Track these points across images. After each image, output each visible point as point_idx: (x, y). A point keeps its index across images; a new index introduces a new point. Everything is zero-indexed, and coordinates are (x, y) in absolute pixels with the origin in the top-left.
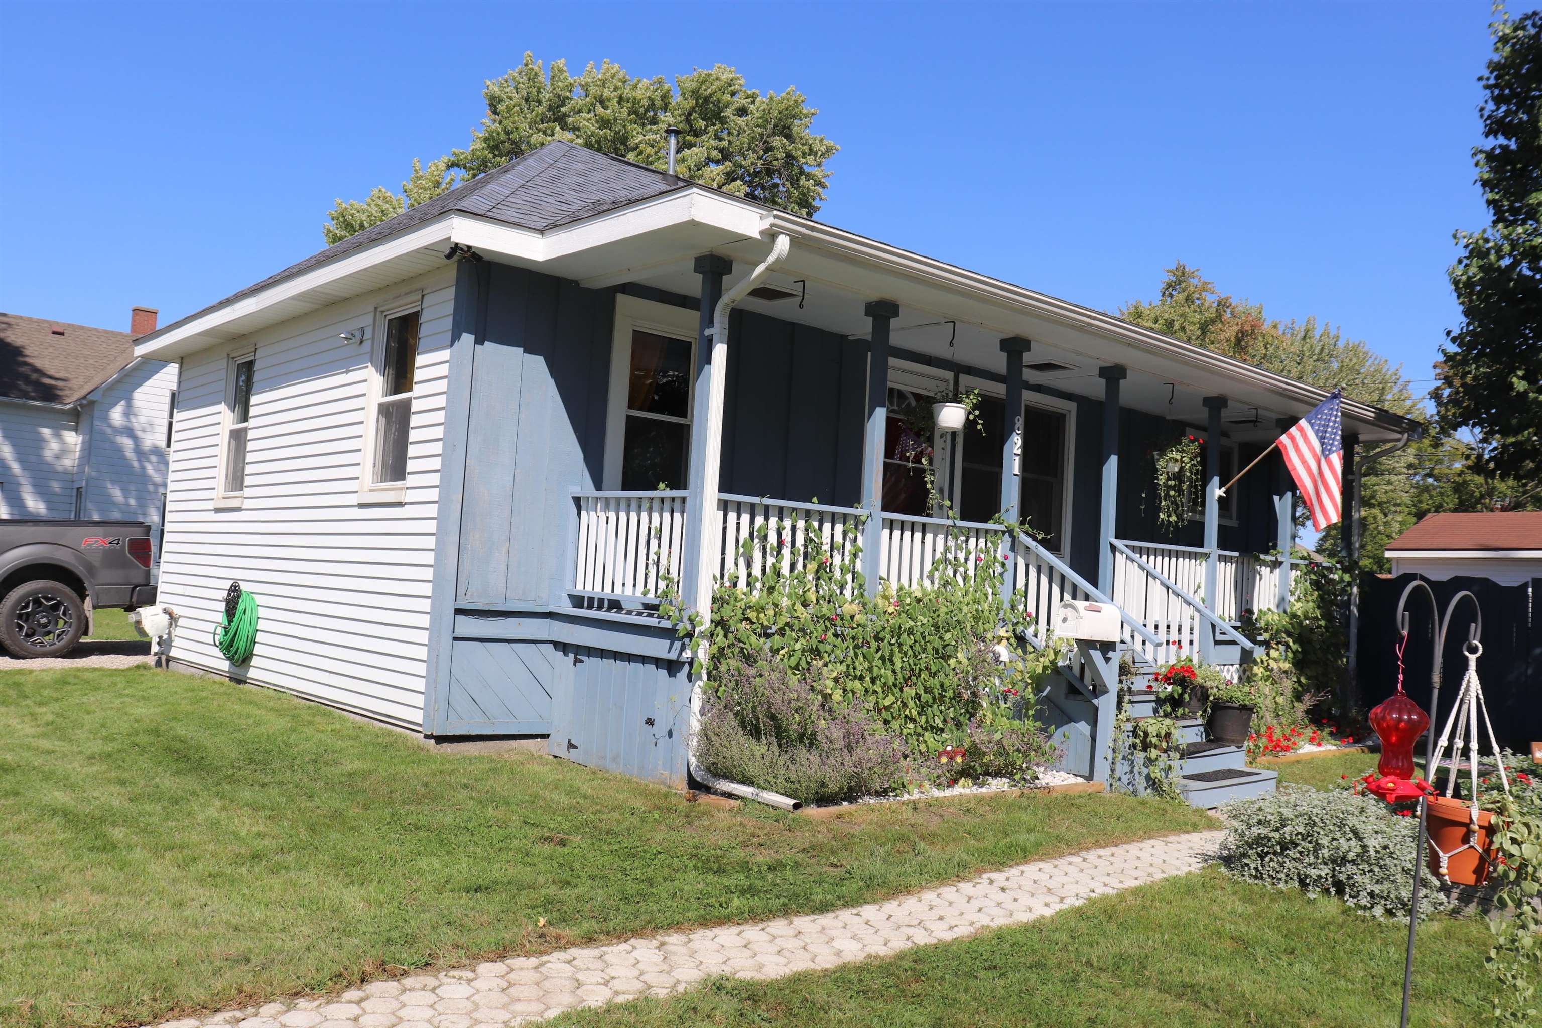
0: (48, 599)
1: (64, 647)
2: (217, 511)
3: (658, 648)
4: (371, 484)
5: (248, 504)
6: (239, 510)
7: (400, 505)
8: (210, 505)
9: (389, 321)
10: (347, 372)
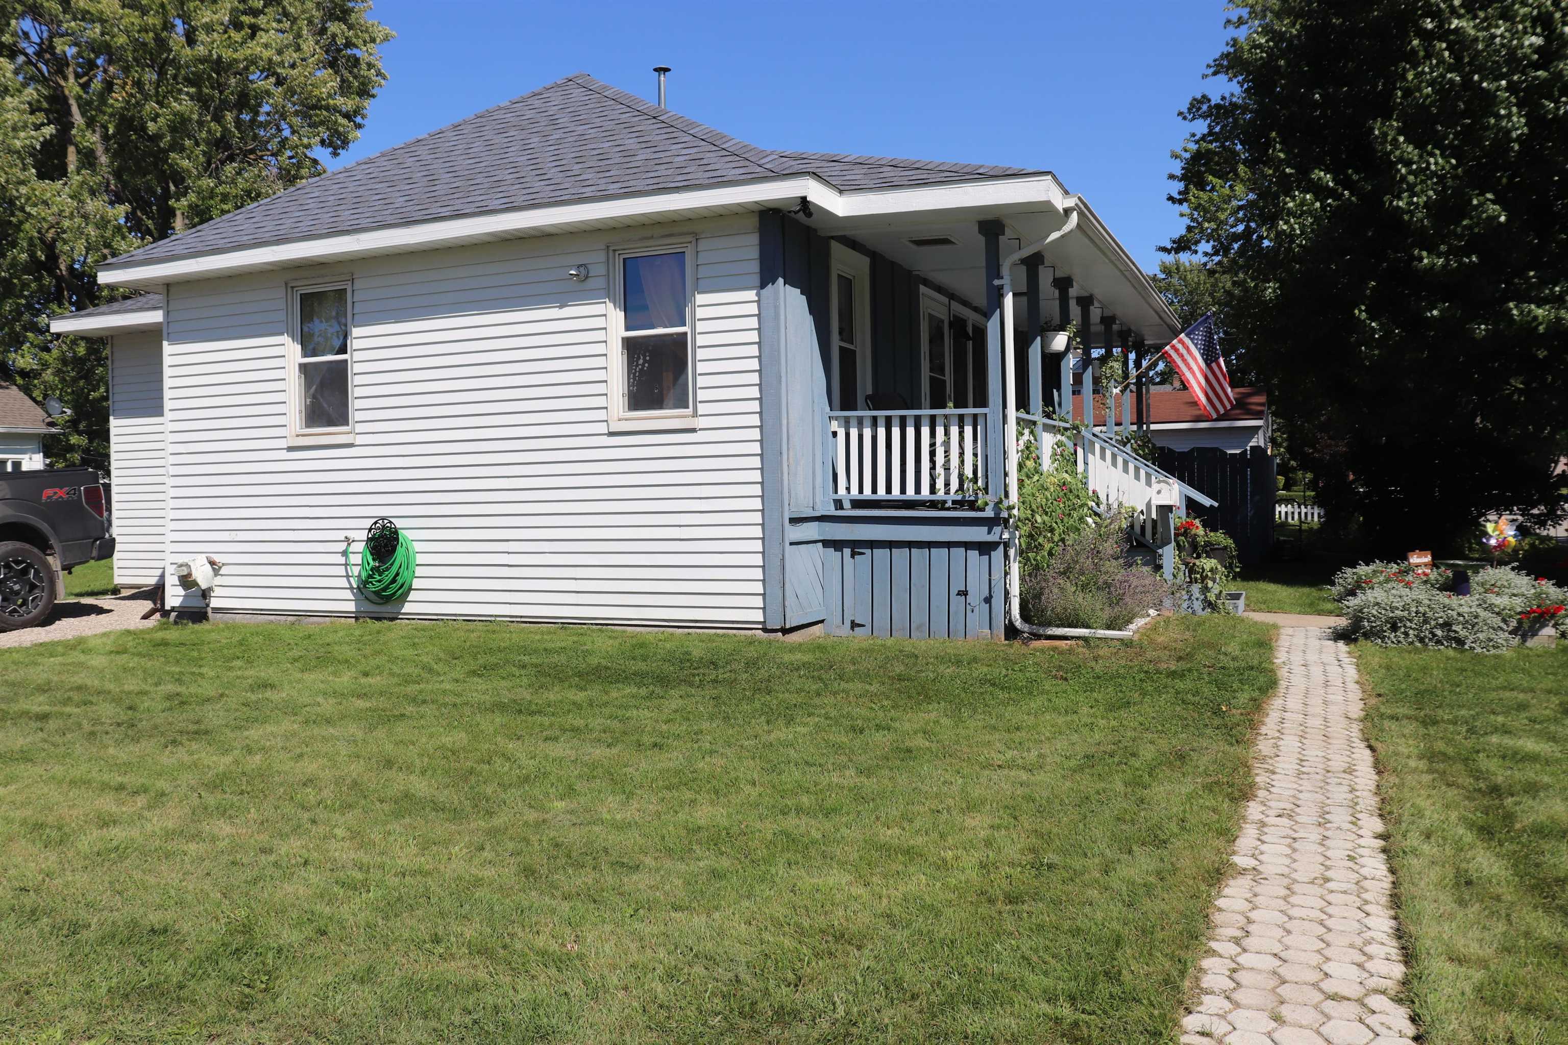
0: (18, 563)
1: (42, 613)
2: (290, 449)
3: (979, 534)
4: (621, 413)
5: (359, 440)
6: (351, 445)
7: (693, 430)
8: (283, 444)
9: (624, 259)
10: (561, 307)
